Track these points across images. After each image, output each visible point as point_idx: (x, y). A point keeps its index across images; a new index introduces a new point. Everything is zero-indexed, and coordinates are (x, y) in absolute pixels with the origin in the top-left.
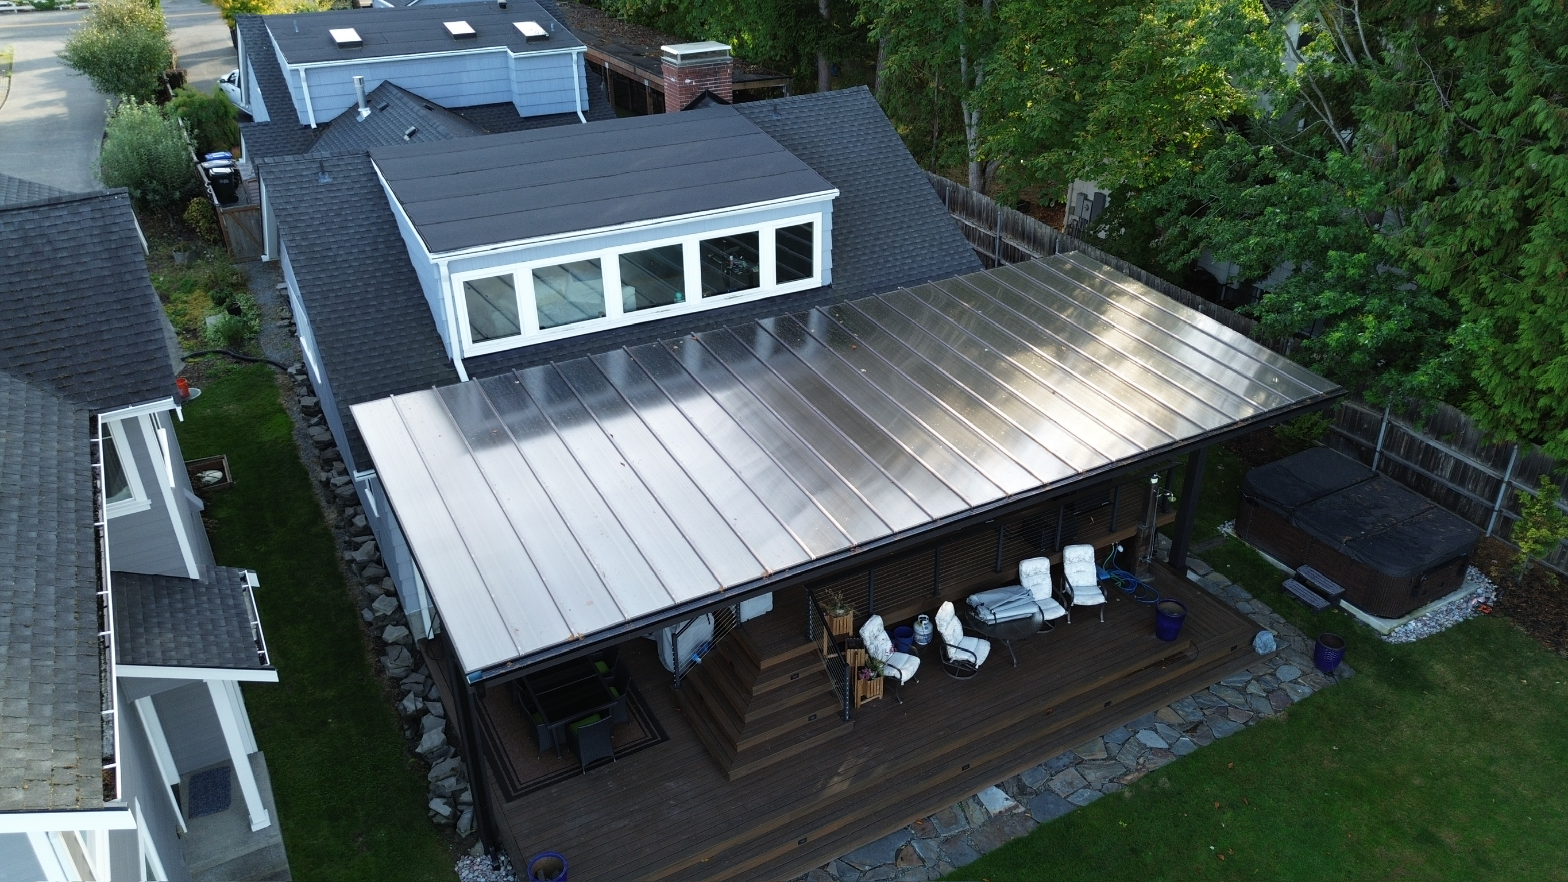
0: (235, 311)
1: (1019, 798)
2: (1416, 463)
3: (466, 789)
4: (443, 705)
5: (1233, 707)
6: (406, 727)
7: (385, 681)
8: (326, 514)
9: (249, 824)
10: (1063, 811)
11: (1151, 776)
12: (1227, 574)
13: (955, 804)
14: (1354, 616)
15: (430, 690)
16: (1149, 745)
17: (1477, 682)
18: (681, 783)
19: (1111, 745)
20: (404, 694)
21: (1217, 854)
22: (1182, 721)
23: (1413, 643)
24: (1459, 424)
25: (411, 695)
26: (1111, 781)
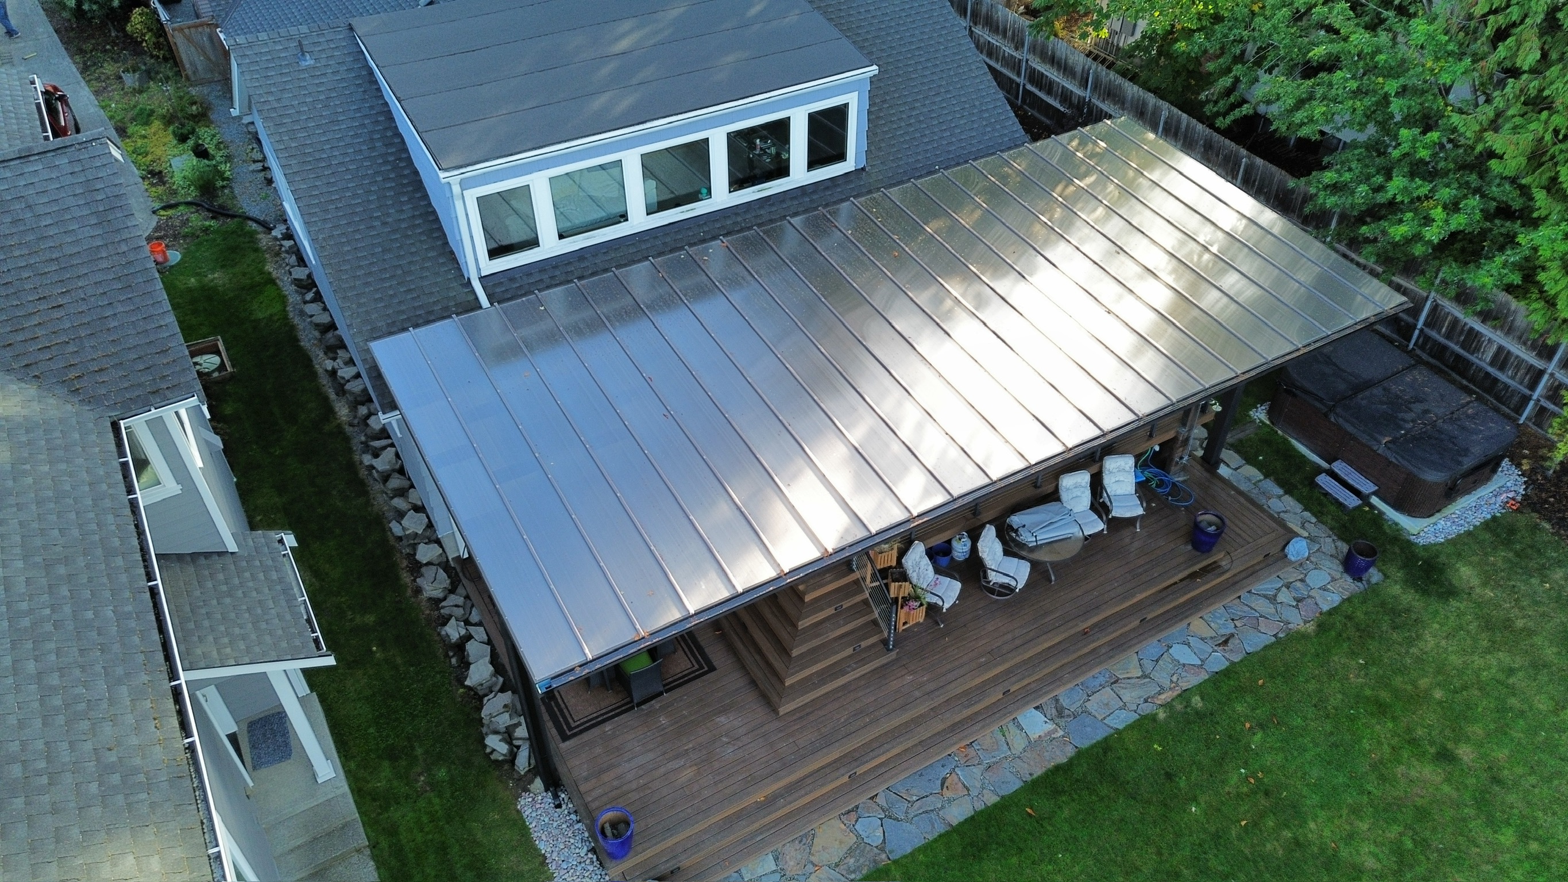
0: (201, 153)
1: (1057, 721)
2: (1456, 344)
3: (519, 724)
4: (485, 630)
5: (1264, 617)
6: (451, 654)
7: (424, 603)
8: (337, 409)
9: (314, 777)
10: (1100, 736)
11: (1185, 695)
12: (1259, 466)
13: (996, 728)
14: (1384, 513)
15: (470, 613)
16: (1182, 662)
17: (1501, 586)
18: (731, 719)
19: (1144, 662)
20: (445, 620)
21: (1247, 777)
22: (1214, 634)
23: (1442, 544)
24: (1509, 310)
25: (453, 621)
26: (1146, 701)
